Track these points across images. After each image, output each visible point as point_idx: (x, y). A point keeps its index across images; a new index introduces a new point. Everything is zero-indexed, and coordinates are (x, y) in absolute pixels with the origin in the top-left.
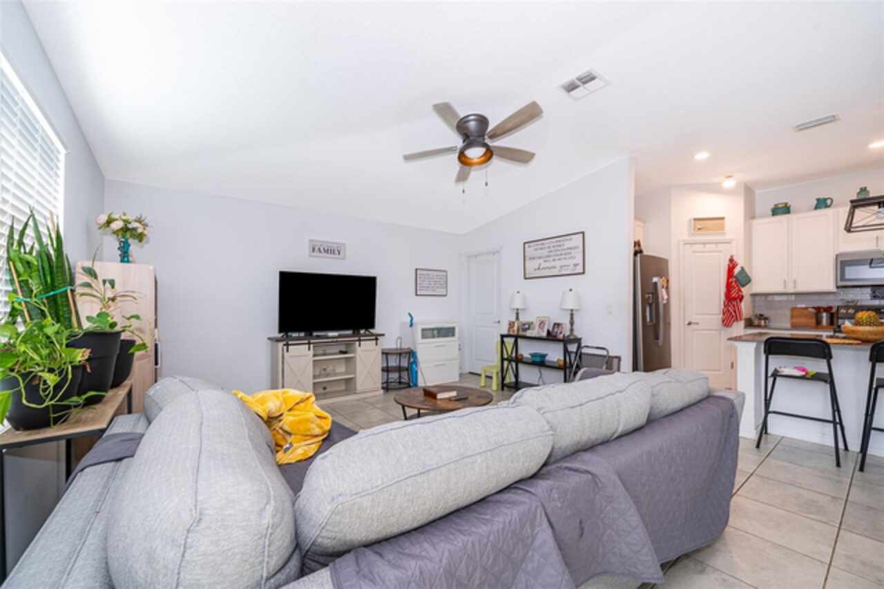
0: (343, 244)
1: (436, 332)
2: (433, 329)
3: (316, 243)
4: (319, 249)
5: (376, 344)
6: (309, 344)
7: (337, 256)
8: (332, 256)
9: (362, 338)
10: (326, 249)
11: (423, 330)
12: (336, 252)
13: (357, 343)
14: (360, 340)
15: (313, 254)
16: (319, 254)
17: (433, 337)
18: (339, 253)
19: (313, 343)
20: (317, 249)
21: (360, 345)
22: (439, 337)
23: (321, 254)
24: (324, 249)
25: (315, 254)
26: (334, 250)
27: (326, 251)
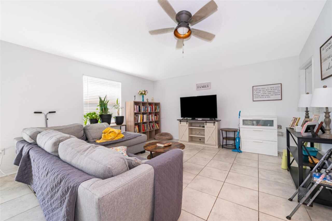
0: (210, 83)
1: (255, 122)
2: (252, 121)
3: (198, 85)
4: (200, 87)
5: (214, 125)
6: (187, 122)
7: (207, 88)
8: (205, 88)
9: (207, 122)
10: (203, 86)
11: (244, 120)
12: (207, 86)
13: (205, 123)
14: (206, 122)
15: (198, 89)
16: (200, 89)
17: (253, 125)
18: (208, 87)
19: (188, 122)
20: (199, 87)
21: (206, 125)
22: (257, 125)
23: (201, 89)
24: (202, 86)
25: (199, 89)
26: (206, 86)
27: (203, 87)
